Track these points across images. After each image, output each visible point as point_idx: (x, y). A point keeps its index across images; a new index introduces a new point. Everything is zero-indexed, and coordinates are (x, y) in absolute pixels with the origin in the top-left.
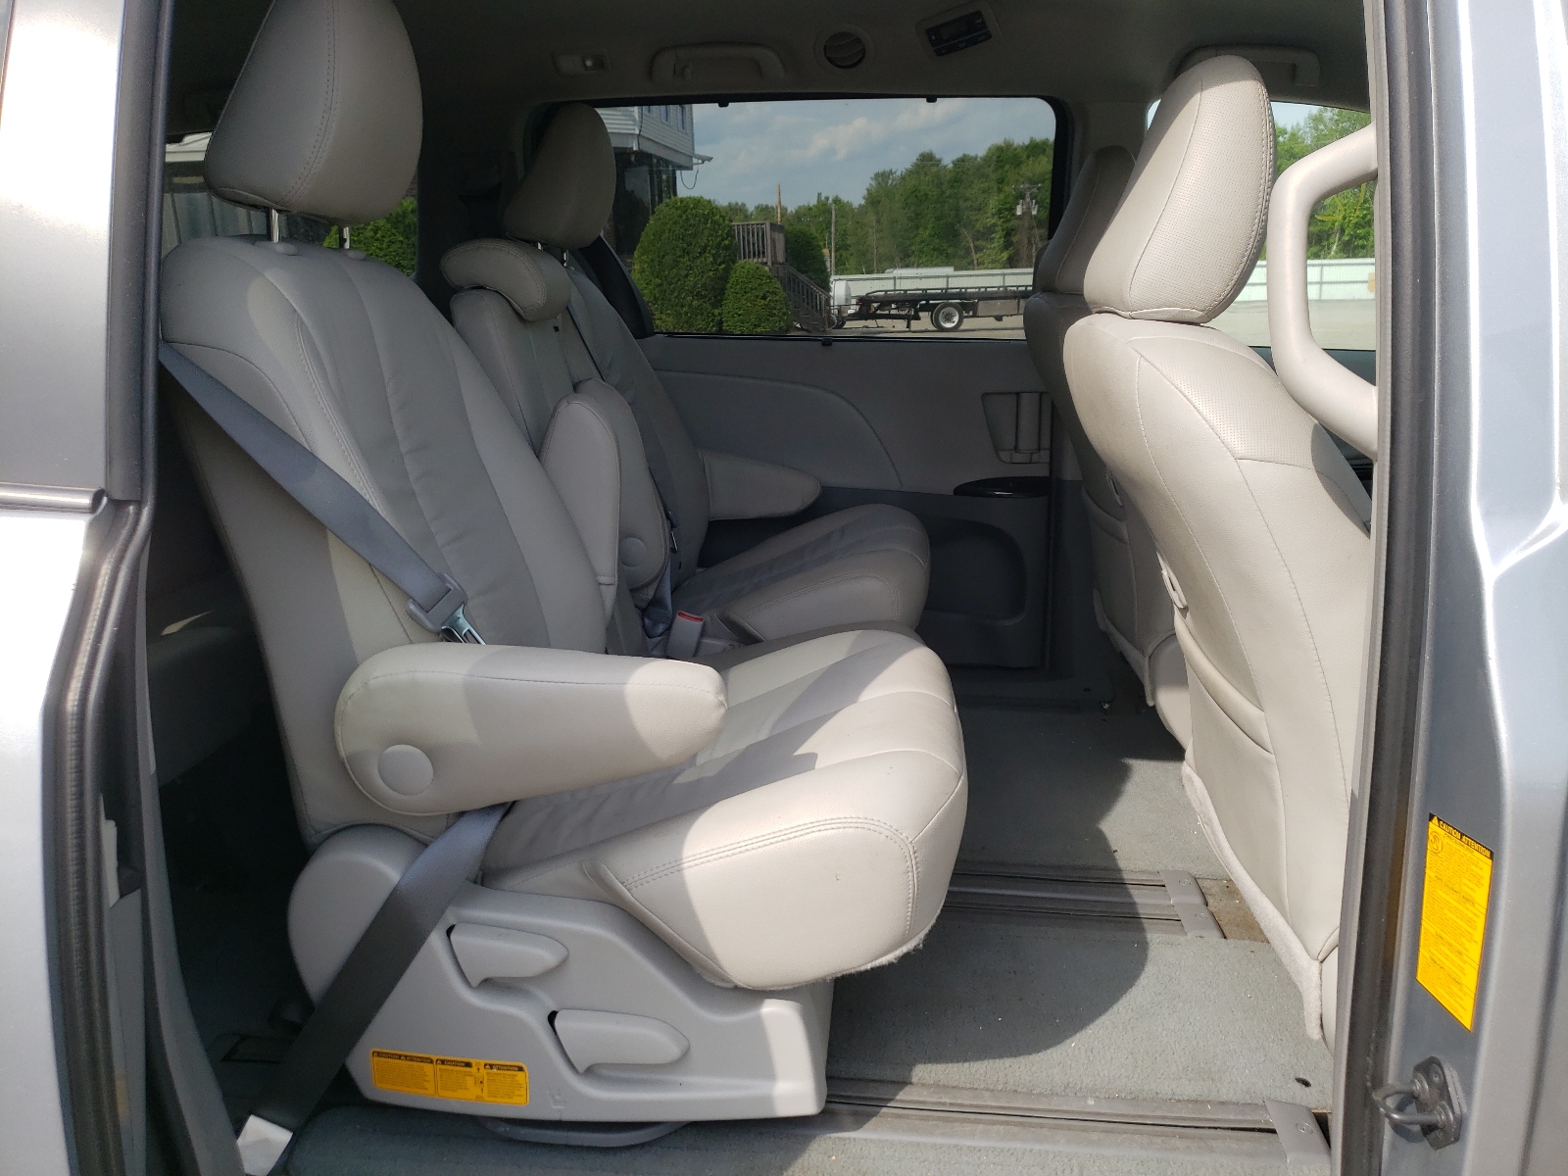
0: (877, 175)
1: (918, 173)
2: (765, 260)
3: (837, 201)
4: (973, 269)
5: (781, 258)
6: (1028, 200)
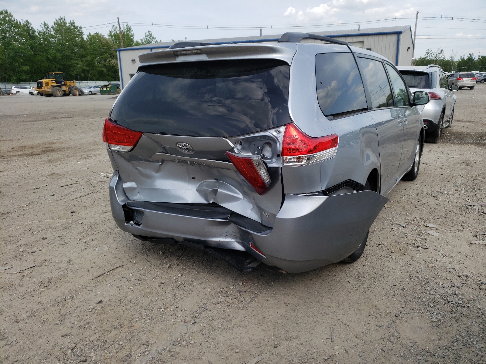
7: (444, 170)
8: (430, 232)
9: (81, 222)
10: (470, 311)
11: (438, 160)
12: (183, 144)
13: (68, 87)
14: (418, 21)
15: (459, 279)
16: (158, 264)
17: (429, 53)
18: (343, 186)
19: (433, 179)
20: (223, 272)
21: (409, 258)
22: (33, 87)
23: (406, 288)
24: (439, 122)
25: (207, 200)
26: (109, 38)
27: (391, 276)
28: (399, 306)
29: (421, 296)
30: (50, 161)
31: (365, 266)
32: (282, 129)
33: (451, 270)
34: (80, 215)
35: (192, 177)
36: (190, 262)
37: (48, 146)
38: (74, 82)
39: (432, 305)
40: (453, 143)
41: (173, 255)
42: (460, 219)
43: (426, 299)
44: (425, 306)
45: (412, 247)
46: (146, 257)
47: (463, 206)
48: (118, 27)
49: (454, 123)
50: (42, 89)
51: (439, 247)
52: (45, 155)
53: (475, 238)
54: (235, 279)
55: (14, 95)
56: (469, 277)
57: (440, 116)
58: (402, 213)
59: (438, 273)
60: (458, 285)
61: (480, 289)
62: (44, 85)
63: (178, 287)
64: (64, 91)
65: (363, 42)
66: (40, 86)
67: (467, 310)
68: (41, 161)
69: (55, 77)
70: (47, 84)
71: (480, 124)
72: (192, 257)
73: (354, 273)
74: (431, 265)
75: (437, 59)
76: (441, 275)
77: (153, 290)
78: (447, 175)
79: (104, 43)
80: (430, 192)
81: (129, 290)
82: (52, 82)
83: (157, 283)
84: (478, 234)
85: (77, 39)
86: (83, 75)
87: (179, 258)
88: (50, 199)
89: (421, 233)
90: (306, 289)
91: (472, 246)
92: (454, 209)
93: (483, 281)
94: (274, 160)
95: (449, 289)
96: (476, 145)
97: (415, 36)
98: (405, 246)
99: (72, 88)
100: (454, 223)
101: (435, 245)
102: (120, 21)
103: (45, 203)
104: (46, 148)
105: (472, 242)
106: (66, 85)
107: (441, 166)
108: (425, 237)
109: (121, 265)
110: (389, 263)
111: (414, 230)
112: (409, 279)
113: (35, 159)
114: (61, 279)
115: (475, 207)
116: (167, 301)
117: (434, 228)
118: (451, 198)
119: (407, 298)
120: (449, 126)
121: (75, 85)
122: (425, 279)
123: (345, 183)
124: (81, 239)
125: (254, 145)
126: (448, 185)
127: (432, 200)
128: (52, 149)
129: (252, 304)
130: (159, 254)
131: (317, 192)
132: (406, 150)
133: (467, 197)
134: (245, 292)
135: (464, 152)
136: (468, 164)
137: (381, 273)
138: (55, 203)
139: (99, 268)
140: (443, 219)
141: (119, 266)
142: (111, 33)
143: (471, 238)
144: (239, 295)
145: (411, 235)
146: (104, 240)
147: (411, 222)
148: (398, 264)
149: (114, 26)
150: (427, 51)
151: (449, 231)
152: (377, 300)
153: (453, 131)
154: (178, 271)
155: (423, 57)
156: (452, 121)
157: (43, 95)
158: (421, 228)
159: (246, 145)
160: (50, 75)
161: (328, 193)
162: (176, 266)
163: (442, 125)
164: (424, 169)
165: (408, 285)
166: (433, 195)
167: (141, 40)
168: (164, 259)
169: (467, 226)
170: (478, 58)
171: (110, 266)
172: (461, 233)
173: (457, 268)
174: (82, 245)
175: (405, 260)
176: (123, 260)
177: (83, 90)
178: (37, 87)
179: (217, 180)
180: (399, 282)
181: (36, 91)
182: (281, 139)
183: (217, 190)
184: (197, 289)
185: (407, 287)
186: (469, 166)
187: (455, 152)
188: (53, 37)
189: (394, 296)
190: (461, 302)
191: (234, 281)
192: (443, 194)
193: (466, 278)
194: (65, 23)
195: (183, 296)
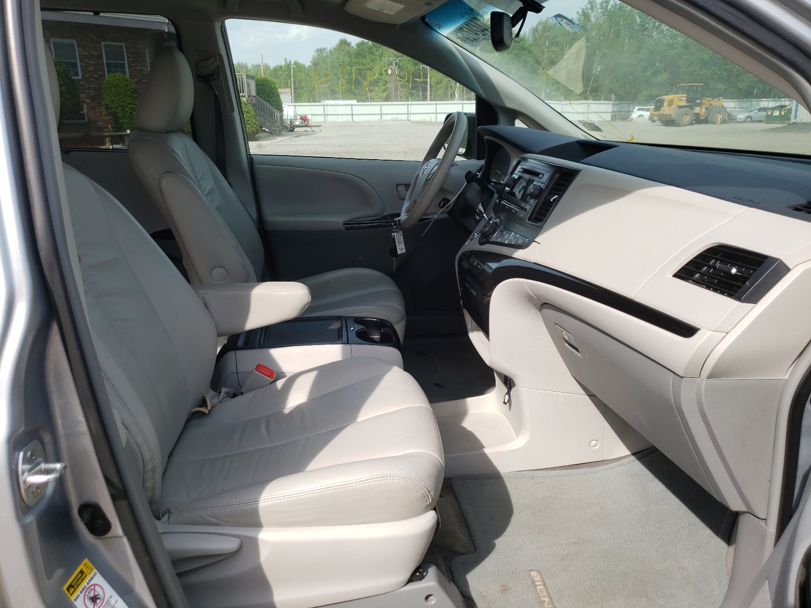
0: (317, 50)
1: (339, 50)
2: (244, 94)
3: (296, 63)
4: (368, 102)
5: (254, 93)
6: (394, 66)
13: (706, 108)
38: (720, 100)
50: (661, 112)
64: (697, 114)
66: (659, 106)
69: (688, 91)
70: (671, 103)
82: (680, 99)
99: (712, 109)
106: (704, 104)
160: (680, 87)
177: (734, 115)
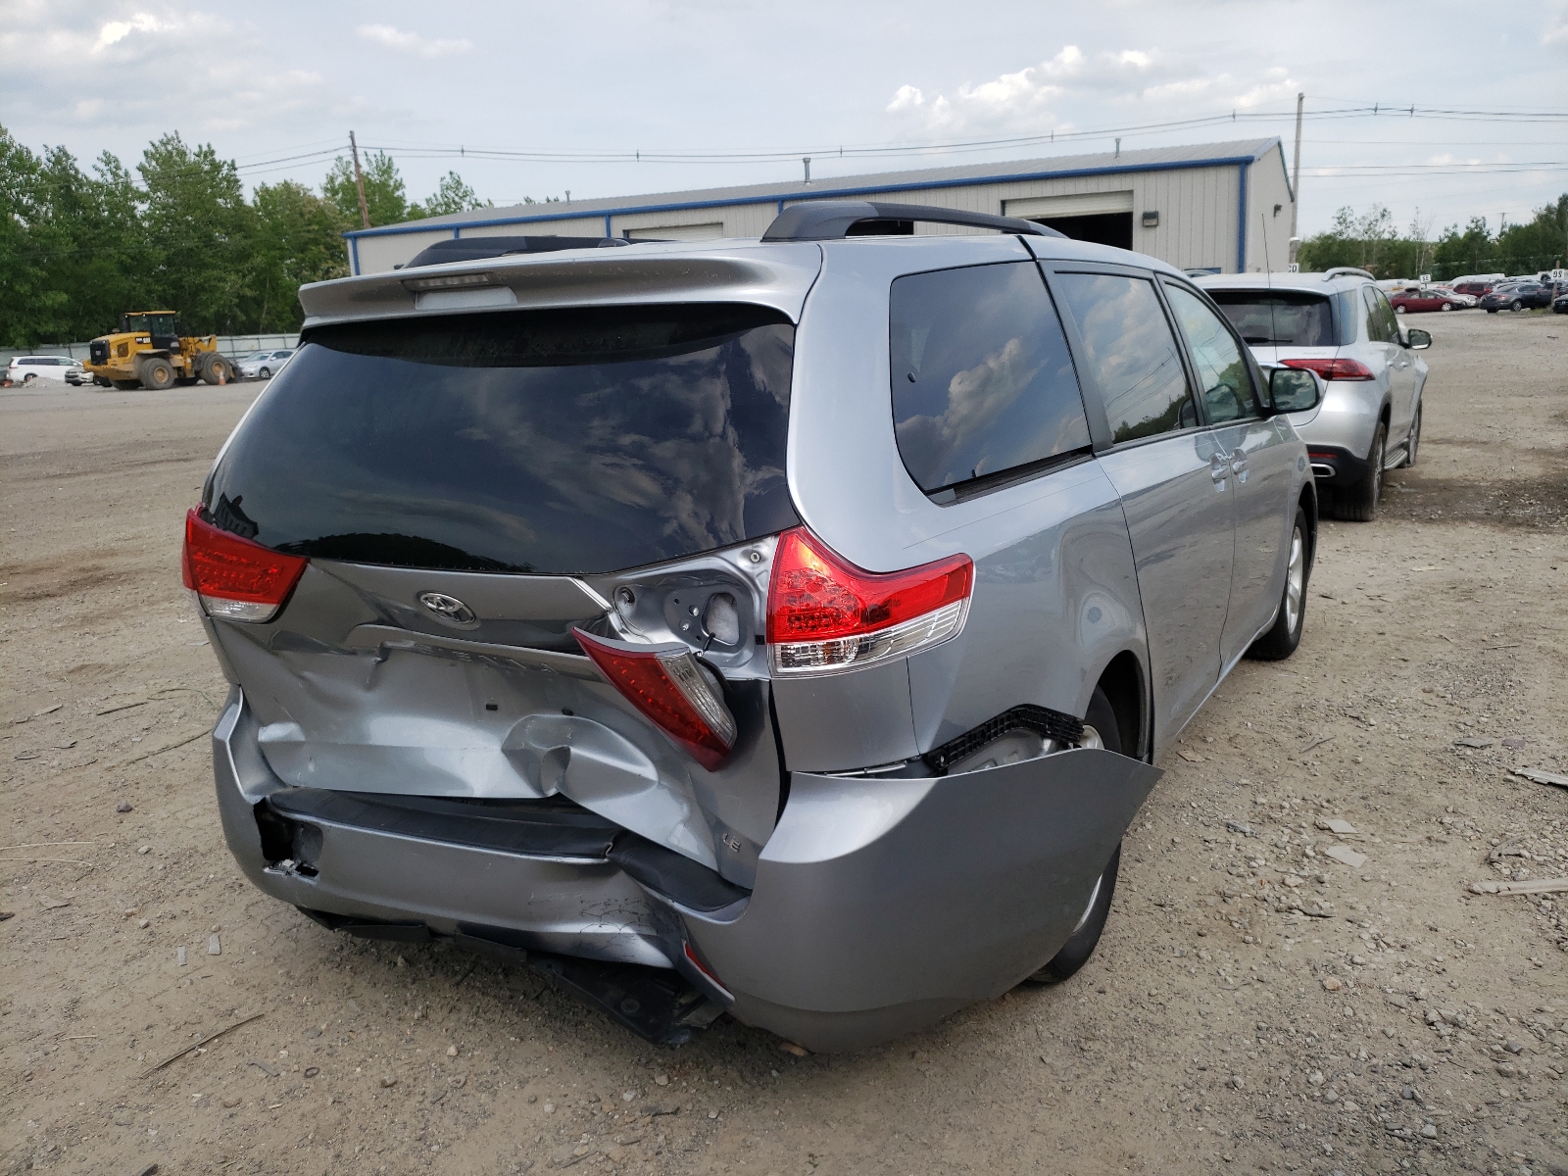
7: (1390, 619)
8: (1336, 851)
9: (144, 849)
10: (1463, 1166)
11: (1369, 581)
12: (438, 596)
13: (191, 356)
14: (1303, 122)
15: (1429, 1035)
16: (385, 1005)
17: (1345, 220)
18: (1002, 730)
19: (1352, 652)
20: (608, 1033)
21: (1261, 952)
22: (77, 360)
23: (1240, 1080)
24: (1372, 453)
25: (538, 788)
26: (327, 198)
27: (1192, 1033)
28: (1212, 1154)
29: (1294, 1108)
30: (87, 620)
31: (1104, 992)
32: (768, 547)
33: (1402, 1000)
34: (149, 821)
35: (486, 703)
36: (495, 997)
37: (89, 564)
38: (210, 340)
39: (1329, 1148)
40: (1420, 519)
41: (443, 967)
42: (1438, 798)
43: (1309, 1120)
44: (1305, 1153)
45: (1272, 913)
46: (348, 979)
47: (1446, 750)
48: (353, 162)
49: (1424, 450)
50: (108, 366)
51: (1362, 907)
52: (73, 597)
53: (1486, 871)
54: (644, 1061)
55: (15, 387)
56: (1462, 1025)
57: (1375, 435)
58: (1244, 781)
59: (1355, 1014)
60: (1425, 1059)
61: (1500, 1072)
62: (114, 352)
63: (439, 1100)
64: (179, 369)
65: (1131, 192)
66: (100, 355)
67: (1451, 1161)
68: (58, 621)
69: (150, 325)
70: (123, 350)
71: (1507, 451)
72: (506, 976)
73: (1063, 1022)
74: (1332, 981)
75: (1370, 237)
76: (1364, 1018)
77: (349, 1115)
78: (1396, 636)
79: (310, 212)
80: (1338, 700)
81: (263, 1118)
82: (138, 341)
83: (371, 1084)
84: (1495, 857)
85: (220, 200)
86: (244, 318)
87: (462, 981)
88: (55, 763)
89: (1305, 855)
90: (890, 1093)
91: (1474, 900)
92: (1417, 762)
93: (1511, 1038)
94: (747, 654)
95: (1394, 1077)
96: (1494, 526)
97: (1296, 168)
98: (1248, 907)
99: (202, 359)
100: (1416, 813)
101: (1350, 901)
102: (357, 144)
103: (34, 779)
104: (83, 570)
105: (1476, 887)
106: (186, 350)
107: (1378, 603)
108: (1317, 872)
109: (255, 1012)
110: (1188, 980)
111: (1280, 844)
112: (1254, 1039)
113: (37, 612)
114: (29, 1078)
115: (1487, 752)
116: (394, 1159)
117: (1348, 836)
118: (1409, 719)
119: (1243, 1118)
120: (1408, 460)
121: (213, 351)
122: (1308, 1040)
123: (1009, 718)
124: (132, 914)
125: (676, 601)
126: (1401, 673)
127: (1344, 729)
128: (100, 574)
129: (692, 1162)
130: (396, 964)
131: (902, 762)
132: (1266, 550)
133: (1460, 714)
134: (675, 1113)
135: (1457, 549)
136: (1468, 595)
137: (1158, 1019)
138: (69, 778)
139: (173, 1027)
140: (1379, 801)
141: (246, 1016)
142: (332, 180)
143: (1473, 869)
144: (650, 1128)
145: (1268, 864)
146: (212, 915)
147: (1273, 815)
148: (1219, 979)
149: (340, 158)
150: (1338, 216)
151: (1400, 846)
152: (1137, 1133)
153: (1423, 477)
154: (450, 1032)
155: (1328, 231)
156: (1417, 443)
157: (110, 386)
158: (1305, 836)
159: (649, 604)
160: (132, 320)
161: (942, 760)
162: (445, 1011)
163: (1383, 464)
164: (1321, 616)
165: (1250, 1062)
166: (1350, 712)
167: (428, 201)
168: (410, 986)
169: (1458, 825)
170: (1499, 233)
171: (215, 1021)
172: (1438, 854)
173: (1422, 992)
174: (131, 937)
175: (1245, 965)
176: (266, 995)
177: (241, 365)
178: (90, 358)
179: (571, 714)
180: (1219, 1053)
181: (88, 371)
182: (763, 583)
183: (569, 750)
184: (507, 1105)
185: (1246, 1074)
186: (1469, 602)
187: (1425, 550)
188: (143, 197)
189: (1196, 1114)
190: (1431, 1130)
191: (640, 1070)
192: (1382, 708)
193: (1450, 1031)
194: (182, 154)
195: (451, 1136)
